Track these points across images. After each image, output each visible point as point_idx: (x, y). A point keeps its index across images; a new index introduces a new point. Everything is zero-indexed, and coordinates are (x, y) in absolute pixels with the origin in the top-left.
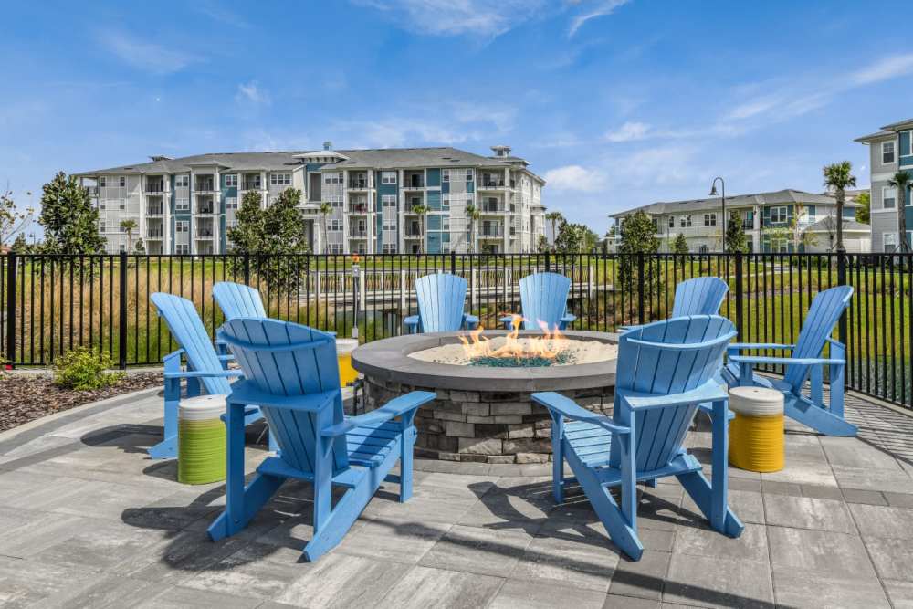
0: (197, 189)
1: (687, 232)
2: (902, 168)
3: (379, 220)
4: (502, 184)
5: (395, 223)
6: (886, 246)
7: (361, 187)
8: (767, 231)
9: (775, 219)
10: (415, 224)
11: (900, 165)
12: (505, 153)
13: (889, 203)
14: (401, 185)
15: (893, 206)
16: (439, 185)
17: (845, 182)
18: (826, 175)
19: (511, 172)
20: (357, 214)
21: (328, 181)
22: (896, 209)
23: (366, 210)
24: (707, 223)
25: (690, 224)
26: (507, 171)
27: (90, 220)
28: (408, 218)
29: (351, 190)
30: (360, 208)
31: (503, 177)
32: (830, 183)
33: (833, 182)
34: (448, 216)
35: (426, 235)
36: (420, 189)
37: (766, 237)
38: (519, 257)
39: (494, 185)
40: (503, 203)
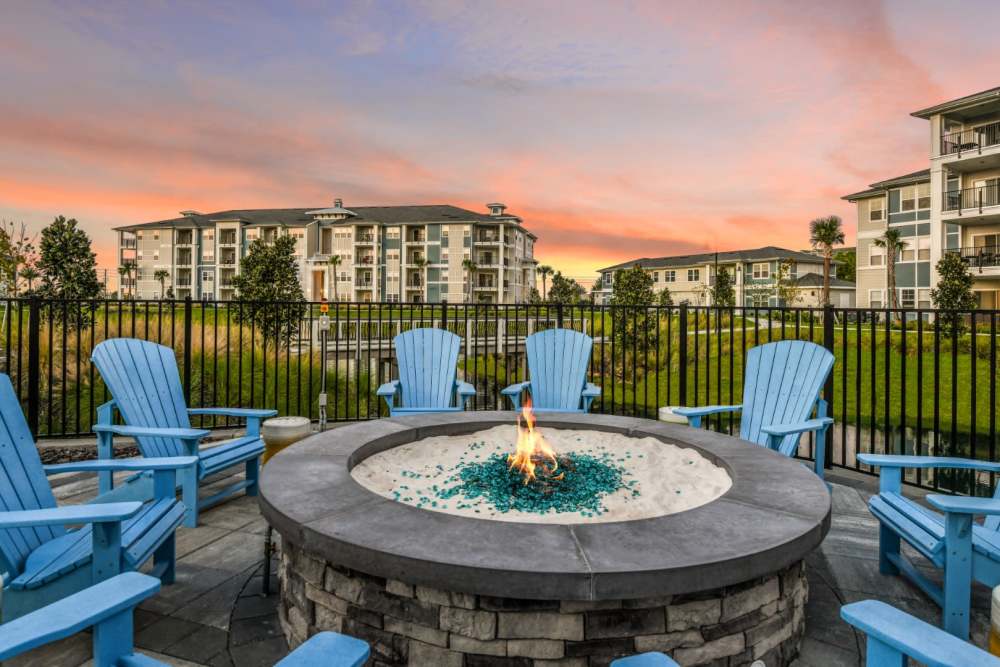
0: (221, 242)
1: (671, 286)
2: (891, 225)
3: (383, 271)
4: (497, 239)
5: (397, 275)
6: (872, 303)
7: (367, 241)
8: (748, 287)
9: (757, 275)
10: (416, 276)
11: (889, 222)
12: (500, 210)
13: (874, 260)
14: (404, 239)
15: (880, 263)
16: (437, 240)
17: (833, 239)
18: (814, 232)
19: (506, 229)
20: (364, 266)
21: (337, 235)
22: (884, 266)
23: (371, 263)
24: (690, 279)
25: (673, 279)
26: (502, 227)
27: (88, 265)
28: (409, 271)
29: (358, 244)
30: (366, 260)
31: (498, 233)
32: (817, 240)
33: (822, 238)
34: (446, 269)
35: (426, 286)
36: (421, 244)
37: (748, 292)
38: (514, 308)
39: (488, 240)
40: (498, 257)
